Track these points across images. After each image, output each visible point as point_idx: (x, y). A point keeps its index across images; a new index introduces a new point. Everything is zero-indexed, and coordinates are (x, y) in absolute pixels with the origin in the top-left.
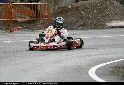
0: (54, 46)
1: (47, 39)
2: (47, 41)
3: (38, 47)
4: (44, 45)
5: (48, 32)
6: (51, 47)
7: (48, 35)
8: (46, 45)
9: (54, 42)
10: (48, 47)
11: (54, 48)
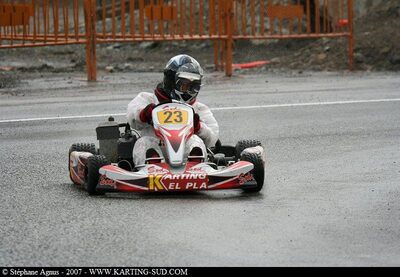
0: (212, 179)
1: (176, 149)
2: (176, 157)
4: (170, 176)
5: (166, 121)
6: (199, 181)
8: (177, 174)
10: (185, 181)
11: (210, 187)
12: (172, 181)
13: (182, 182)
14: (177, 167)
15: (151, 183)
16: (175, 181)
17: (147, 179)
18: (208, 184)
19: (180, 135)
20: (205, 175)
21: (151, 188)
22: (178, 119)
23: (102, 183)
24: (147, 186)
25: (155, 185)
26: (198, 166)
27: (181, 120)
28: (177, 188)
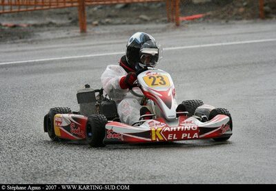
1: (169, 106)
3: (148, 134)
4: (168, 129)
5: (153, 84)
6: (192, 132)
11: (201, 136)
12: (170, 132)
13: (179, 133)
15: (154, 135)
16: (173, 132)
17: (150, 132)
18: (199, 134)
19: (169, 95)
20: (196, 127)
21: (154, 139)
22: (163, 83)
23: (109, 137)
24: (150, 137)
25: (156, 136)
26: (189, 119)
27: (165, 84)
28: (174, 138)
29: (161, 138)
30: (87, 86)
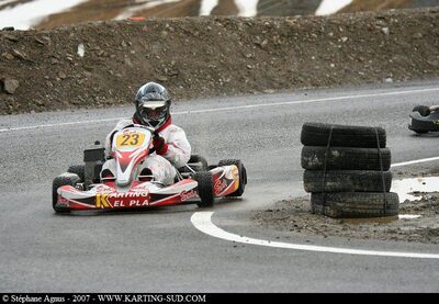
0: (154, 197)
1: (123, 170)
2: (122, 177)
3: (92, 200)
4: (115, 195)
5: (123, 144)
7: (126, 154)
8: (122, 193)
9: (149, 179)
10: (129, 199)
11: (152, 204)
12: (117, 199)
13: (126, 199)
14: (123, 186)
15: (98, 201)
16: (120, 199)
17: (94, 198)
19: (130, 156)
20: (147, 193)
21: (98, 205)
24: (95, 204)
25: (101, 203)
26: (143, 184)
27: (136, 143)
28: (121, 205)
29: (106, 205)
30: (97, 143)
